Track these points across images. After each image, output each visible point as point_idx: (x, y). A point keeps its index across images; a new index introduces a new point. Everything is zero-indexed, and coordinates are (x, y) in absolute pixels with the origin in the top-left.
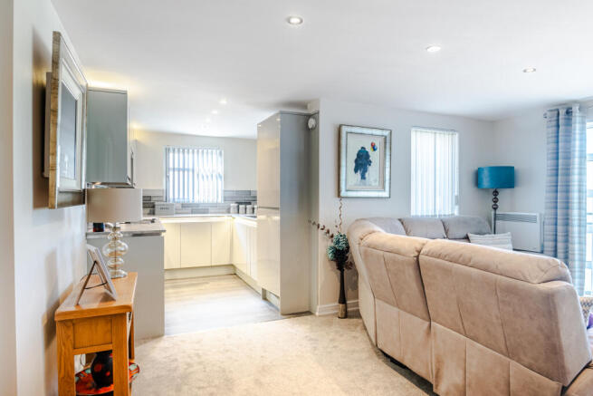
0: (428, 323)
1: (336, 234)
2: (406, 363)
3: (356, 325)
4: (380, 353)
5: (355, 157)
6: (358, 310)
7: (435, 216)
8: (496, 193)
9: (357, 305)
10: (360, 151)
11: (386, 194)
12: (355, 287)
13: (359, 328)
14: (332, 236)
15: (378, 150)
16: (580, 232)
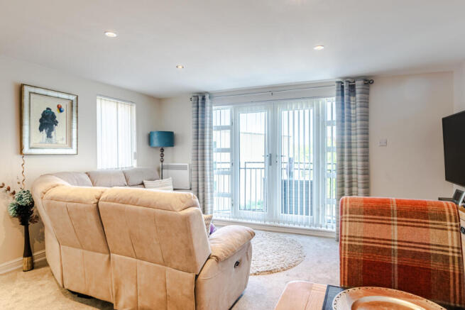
0: (108, 256)
1: (18, 191)
2: (91, 294)
3: (44, 274)
4: (68, 292)
5: (40, 117)
6: (46, 260)
7: (118, 168)
8: (162, 150)
9: (44, 255)
10: (44, 112)
11: (73, 151)
12: (42, 238)
13: (46, 276)
14: (14, 193)
15: (64, 112)
16: (210, 175)
